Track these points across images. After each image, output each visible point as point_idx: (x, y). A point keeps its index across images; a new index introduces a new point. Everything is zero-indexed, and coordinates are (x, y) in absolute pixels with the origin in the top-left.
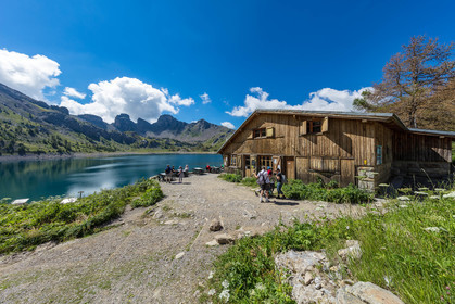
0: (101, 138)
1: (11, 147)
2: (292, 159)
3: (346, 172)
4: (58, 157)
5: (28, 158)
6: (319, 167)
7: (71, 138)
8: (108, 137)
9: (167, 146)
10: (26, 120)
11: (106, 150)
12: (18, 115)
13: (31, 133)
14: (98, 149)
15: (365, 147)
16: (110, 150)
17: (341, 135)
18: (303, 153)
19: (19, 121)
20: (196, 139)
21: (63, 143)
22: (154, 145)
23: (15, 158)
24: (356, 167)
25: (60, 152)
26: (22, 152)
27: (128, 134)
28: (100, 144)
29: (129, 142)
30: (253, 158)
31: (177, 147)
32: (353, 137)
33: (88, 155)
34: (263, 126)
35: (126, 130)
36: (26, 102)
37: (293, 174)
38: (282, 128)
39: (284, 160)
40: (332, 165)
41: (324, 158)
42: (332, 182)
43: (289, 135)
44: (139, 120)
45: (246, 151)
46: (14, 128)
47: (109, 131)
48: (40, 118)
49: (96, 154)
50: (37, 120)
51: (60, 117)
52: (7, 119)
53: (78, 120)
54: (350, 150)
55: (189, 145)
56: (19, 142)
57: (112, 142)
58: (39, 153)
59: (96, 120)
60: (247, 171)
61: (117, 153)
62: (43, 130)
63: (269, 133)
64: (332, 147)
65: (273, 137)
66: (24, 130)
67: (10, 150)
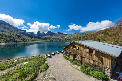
0: (34, 38)
1: (14, 40)
2: (84, 58)
3: (101, 67)
4: (24, 43)
5: (18, 43)
6: (92, 63)
7: (27, 38)
8: (35, 37)
9: (50, 39)
10: (17, 34)
11: (35, 41)
12: (15, 33)
13: (18, 37)
14: (33, 40)
15: (107, 62)
16: (36, 41)
17: (99, 56)
18: (87, 57)
19: (15, 34)
20: (57, 37)
21: (25, 39)
22: (46, 39)
23: (15, 43)
24: (104, 67)
25: (25, 41)
26: (16, 42)
27: (40, 36)
28: (33, 39)
29: (40, 38)
30: (72, 53)
31: (52, 40)
32: (103, 58)
33: (31, 42)
34: (75, 46)
35: (39, 36)
36: (17, 30)
37: (84, 62)
38: (81, 48)
39: (82, 57)
40: (96, 64)
41: (94, 61)
42: (96, 69)
43: (83, 51)
44: (43, 33)
45: (70, 51)
46: (14, 36)
47: (36, 36)
48: (20, 33)
49: (33, 42)
50: (19, 34)
51: (24, 33)
52: (13, 34)
53: (28, 33)
54: (102, 61)
55: (55, 39)
56: (16, 39)
57: (36, 38)
58: (20, 42)
59: (32, 33)
60: (71, 56)
61: (38, 41)
62: (21, 36)
63: (77, 48)
64: (97, 59)
65: (78, 50)
66: (17, 36)
67: (14, 41)
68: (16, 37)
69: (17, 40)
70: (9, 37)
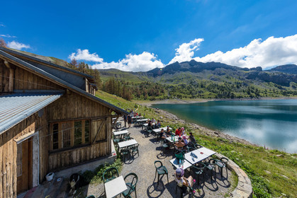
4: (249, 100)
7: (262, 87)
10: (237, 80)
12: (234, 78)
13: (238, 87)
14: (286, 94)
19: (234, 81)
21: (254, 91)
25: (252, 97)
26: (233, 97)
28: (289, 89)
48: (244, 77)
50: (242, 79)
51: (255, 74)
52: (230, 81)
56: (232, 92)
62: (244, 84)
66: (235, 86)
67: (228, 96)
68: (233, 87)
69: (235, 93)
70: (222, 88)
